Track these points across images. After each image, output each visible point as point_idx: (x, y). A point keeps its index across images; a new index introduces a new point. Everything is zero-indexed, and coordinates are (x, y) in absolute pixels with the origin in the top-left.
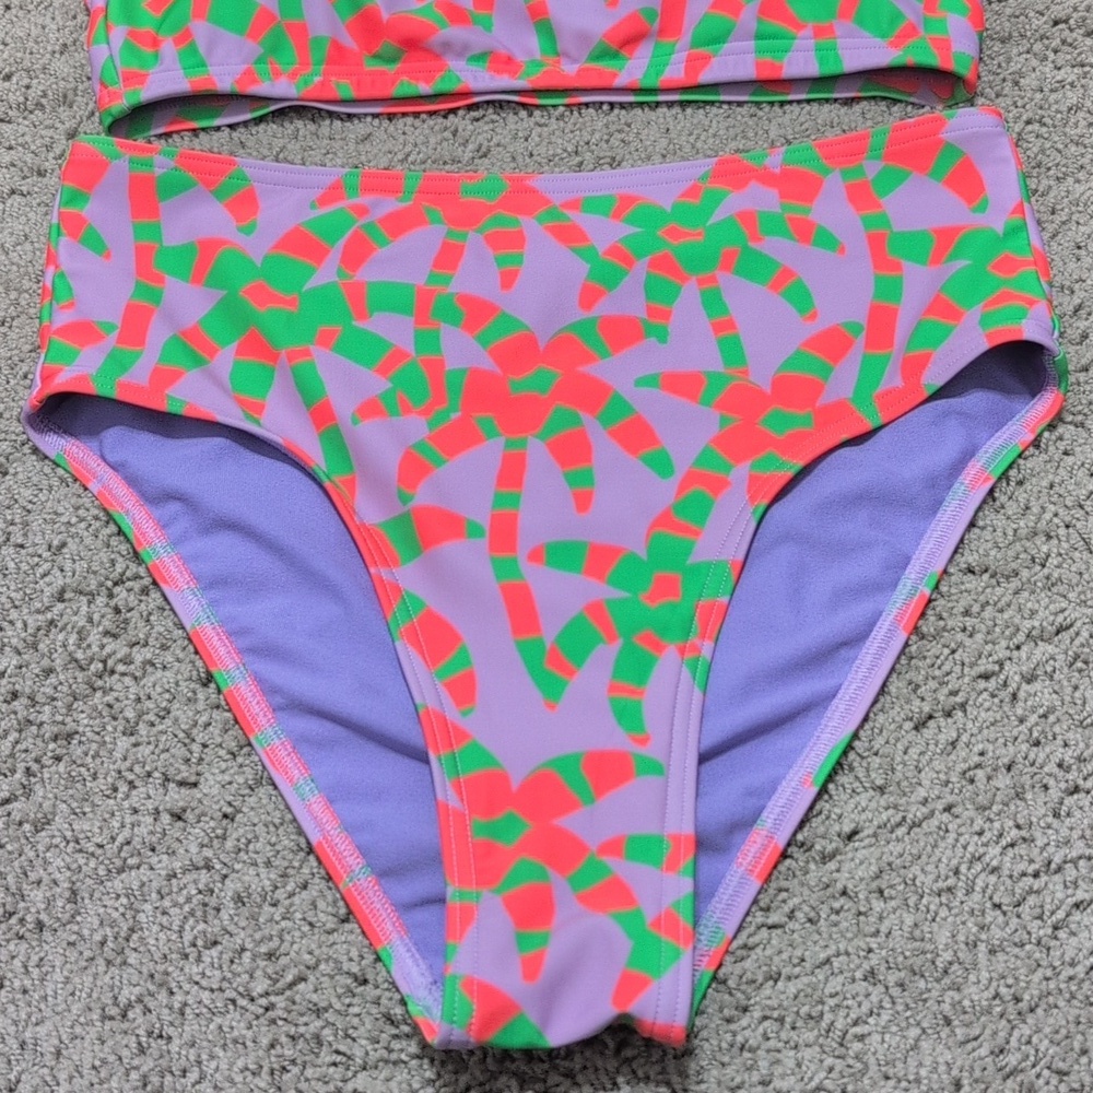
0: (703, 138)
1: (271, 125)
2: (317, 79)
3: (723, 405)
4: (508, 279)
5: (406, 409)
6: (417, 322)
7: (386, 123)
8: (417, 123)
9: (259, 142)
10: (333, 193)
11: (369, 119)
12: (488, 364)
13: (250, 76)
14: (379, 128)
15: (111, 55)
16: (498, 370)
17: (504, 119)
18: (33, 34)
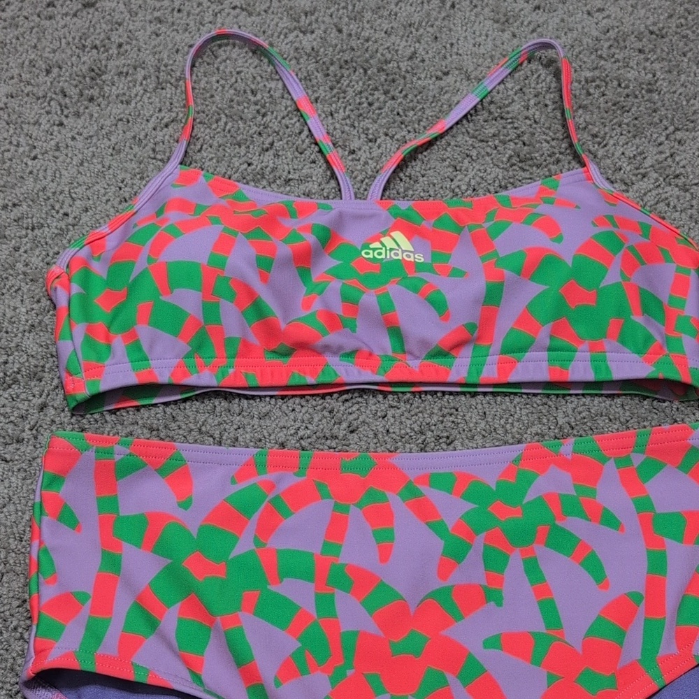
0: (510, 421)
1: (195, 402)
2: (231, 371)
3: (548, 665)
4: (385, 552)
5: (314, 667)
6: (317, 588)
7: (280, 402)
8: (303, 402)
9: (187, 417)
10: (247, 471)
11: (268, 399)
12: (373, 628)
13: (182, 369)
14: (275, 406)
15: (75, 349)
16: (381, 634)
17: (366, 400)
18: (8, 315)
